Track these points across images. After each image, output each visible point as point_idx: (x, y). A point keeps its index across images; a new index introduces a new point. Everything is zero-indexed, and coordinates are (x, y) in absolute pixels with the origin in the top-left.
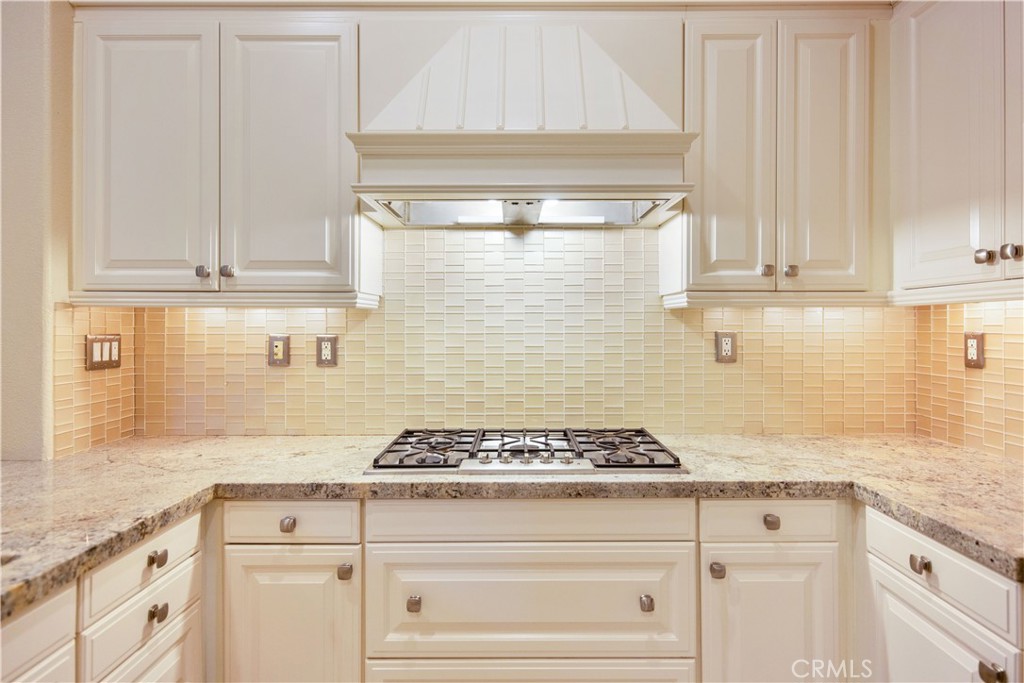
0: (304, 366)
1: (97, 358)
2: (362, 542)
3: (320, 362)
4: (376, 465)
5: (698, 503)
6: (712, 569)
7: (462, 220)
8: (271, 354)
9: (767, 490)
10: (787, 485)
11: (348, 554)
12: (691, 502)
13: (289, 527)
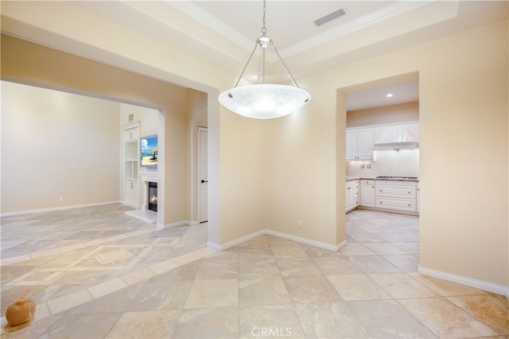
2: (375, 184)
3: (368, 168)
4: (377, 178)
6: (418, 190)
8: (361, 167)
12: (415, 182)
13: (367, 182)
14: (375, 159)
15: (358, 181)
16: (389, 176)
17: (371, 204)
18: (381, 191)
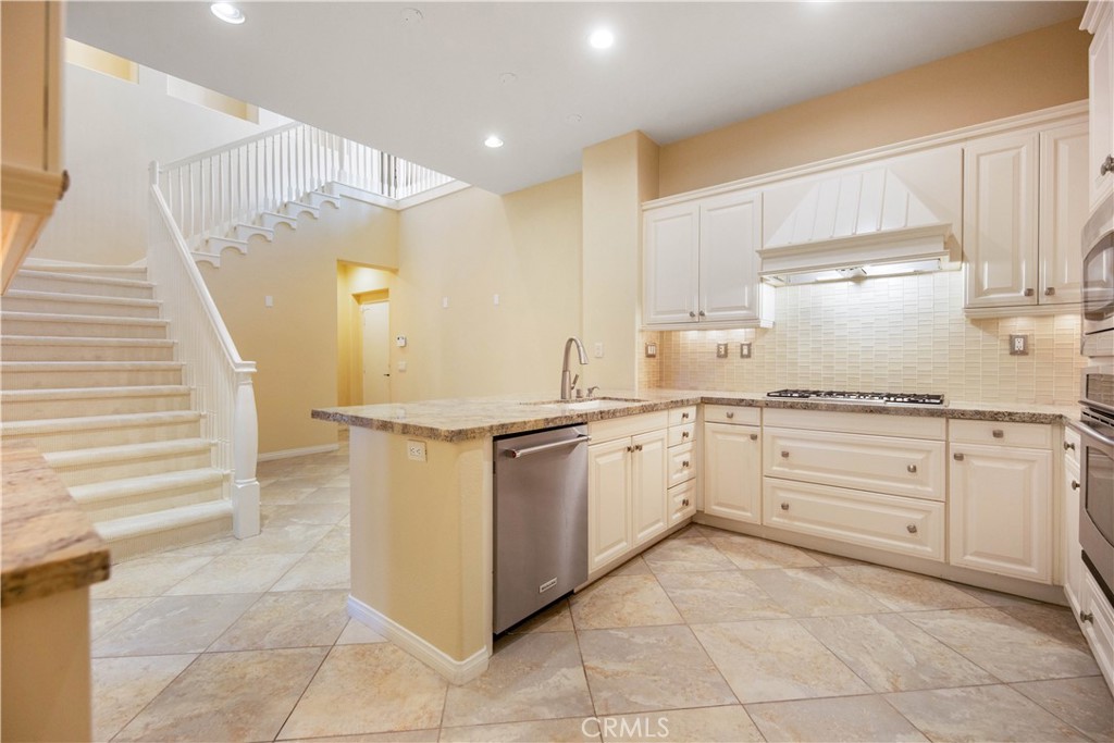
0: (734, 357)
1: (650, 352)
2: (761, 426)
3: (742, 356)
4: (768, 395)
5: (947, 421)
6: (955, 457)
7: (819, 279)
8: (719, 351)
9: (995, 417)
10: (1010, 414)
11: (756, 431)
12: (943, 420)
13: (730, 416)
14: (766, 319)
15: (692, 411)
16: (823, 388)
17: (743, 509)
18: (785, 455)
